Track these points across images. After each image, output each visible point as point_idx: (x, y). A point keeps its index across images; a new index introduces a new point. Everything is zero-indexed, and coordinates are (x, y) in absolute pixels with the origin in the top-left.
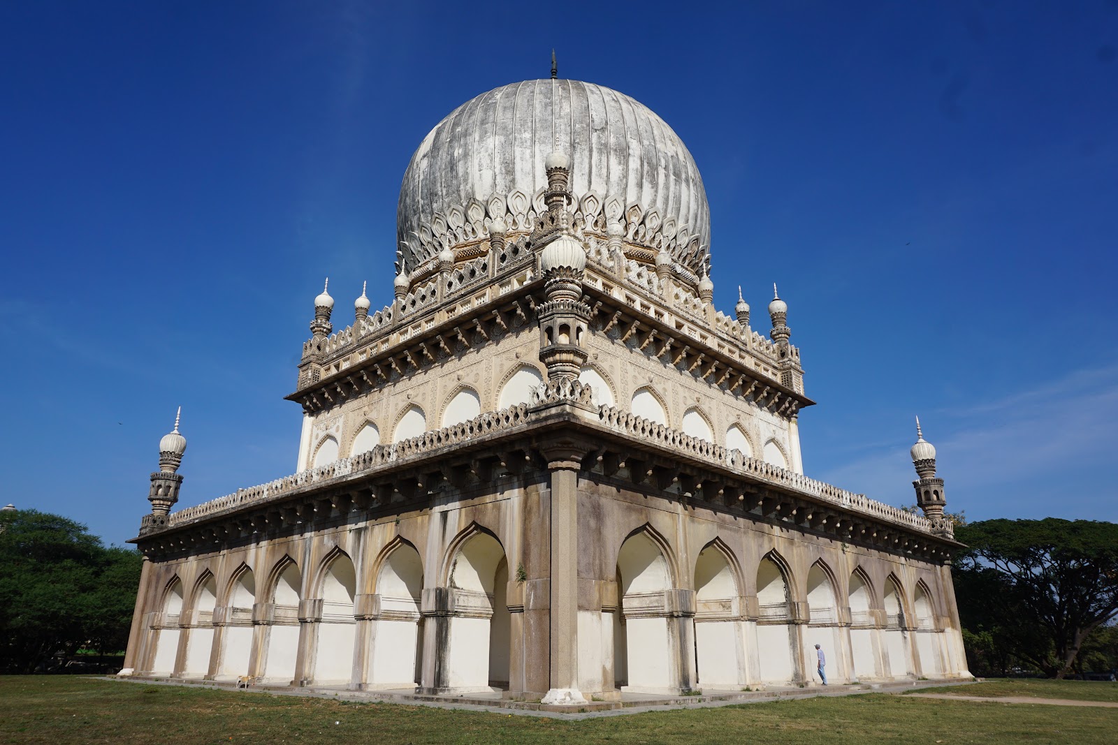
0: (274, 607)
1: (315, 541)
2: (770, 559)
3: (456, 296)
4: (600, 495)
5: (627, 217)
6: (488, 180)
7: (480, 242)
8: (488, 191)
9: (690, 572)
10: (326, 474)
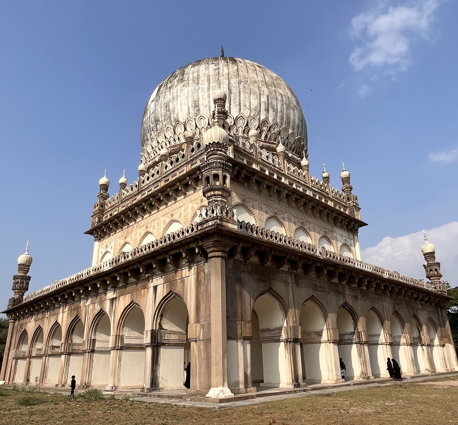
0: (72, 344)
1: (91, 307)
2: (344, 307)
3: (169, 172)
4: (240, 272)
5: (261, 128)
6: (185, 111)
7: (182, 144)
8: (186, 117)
9: (297, 315)
10: (97, 270)
